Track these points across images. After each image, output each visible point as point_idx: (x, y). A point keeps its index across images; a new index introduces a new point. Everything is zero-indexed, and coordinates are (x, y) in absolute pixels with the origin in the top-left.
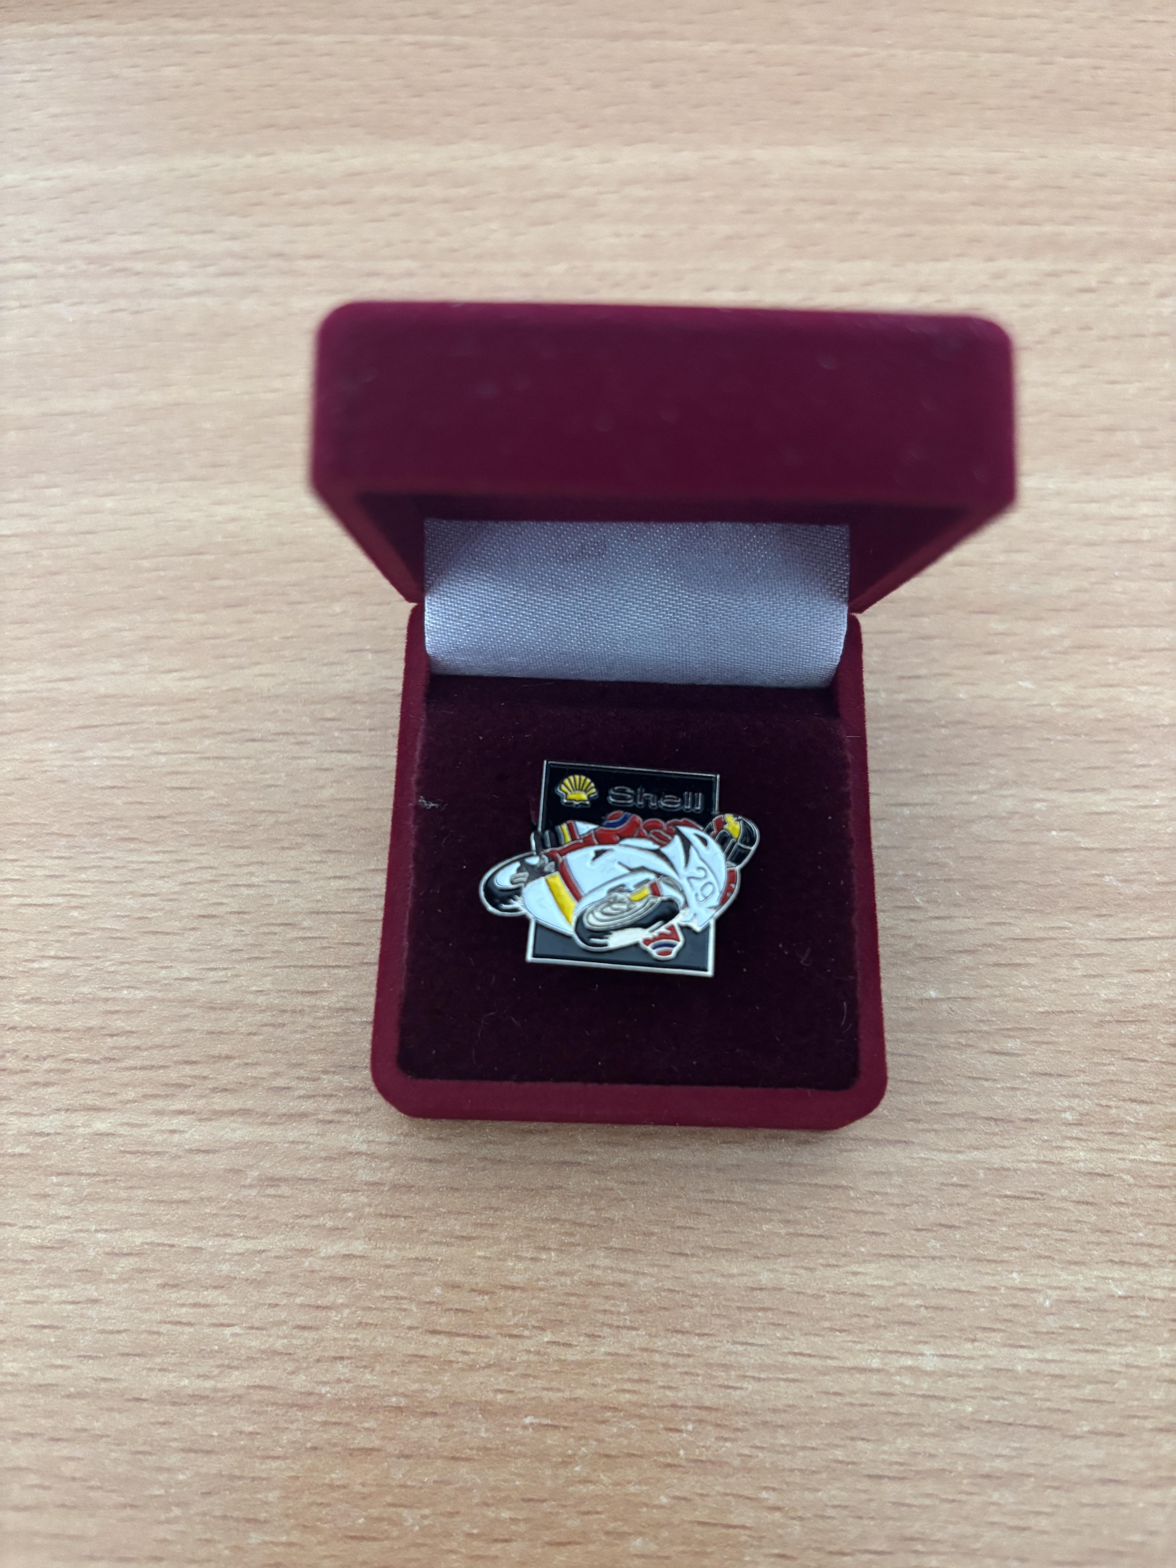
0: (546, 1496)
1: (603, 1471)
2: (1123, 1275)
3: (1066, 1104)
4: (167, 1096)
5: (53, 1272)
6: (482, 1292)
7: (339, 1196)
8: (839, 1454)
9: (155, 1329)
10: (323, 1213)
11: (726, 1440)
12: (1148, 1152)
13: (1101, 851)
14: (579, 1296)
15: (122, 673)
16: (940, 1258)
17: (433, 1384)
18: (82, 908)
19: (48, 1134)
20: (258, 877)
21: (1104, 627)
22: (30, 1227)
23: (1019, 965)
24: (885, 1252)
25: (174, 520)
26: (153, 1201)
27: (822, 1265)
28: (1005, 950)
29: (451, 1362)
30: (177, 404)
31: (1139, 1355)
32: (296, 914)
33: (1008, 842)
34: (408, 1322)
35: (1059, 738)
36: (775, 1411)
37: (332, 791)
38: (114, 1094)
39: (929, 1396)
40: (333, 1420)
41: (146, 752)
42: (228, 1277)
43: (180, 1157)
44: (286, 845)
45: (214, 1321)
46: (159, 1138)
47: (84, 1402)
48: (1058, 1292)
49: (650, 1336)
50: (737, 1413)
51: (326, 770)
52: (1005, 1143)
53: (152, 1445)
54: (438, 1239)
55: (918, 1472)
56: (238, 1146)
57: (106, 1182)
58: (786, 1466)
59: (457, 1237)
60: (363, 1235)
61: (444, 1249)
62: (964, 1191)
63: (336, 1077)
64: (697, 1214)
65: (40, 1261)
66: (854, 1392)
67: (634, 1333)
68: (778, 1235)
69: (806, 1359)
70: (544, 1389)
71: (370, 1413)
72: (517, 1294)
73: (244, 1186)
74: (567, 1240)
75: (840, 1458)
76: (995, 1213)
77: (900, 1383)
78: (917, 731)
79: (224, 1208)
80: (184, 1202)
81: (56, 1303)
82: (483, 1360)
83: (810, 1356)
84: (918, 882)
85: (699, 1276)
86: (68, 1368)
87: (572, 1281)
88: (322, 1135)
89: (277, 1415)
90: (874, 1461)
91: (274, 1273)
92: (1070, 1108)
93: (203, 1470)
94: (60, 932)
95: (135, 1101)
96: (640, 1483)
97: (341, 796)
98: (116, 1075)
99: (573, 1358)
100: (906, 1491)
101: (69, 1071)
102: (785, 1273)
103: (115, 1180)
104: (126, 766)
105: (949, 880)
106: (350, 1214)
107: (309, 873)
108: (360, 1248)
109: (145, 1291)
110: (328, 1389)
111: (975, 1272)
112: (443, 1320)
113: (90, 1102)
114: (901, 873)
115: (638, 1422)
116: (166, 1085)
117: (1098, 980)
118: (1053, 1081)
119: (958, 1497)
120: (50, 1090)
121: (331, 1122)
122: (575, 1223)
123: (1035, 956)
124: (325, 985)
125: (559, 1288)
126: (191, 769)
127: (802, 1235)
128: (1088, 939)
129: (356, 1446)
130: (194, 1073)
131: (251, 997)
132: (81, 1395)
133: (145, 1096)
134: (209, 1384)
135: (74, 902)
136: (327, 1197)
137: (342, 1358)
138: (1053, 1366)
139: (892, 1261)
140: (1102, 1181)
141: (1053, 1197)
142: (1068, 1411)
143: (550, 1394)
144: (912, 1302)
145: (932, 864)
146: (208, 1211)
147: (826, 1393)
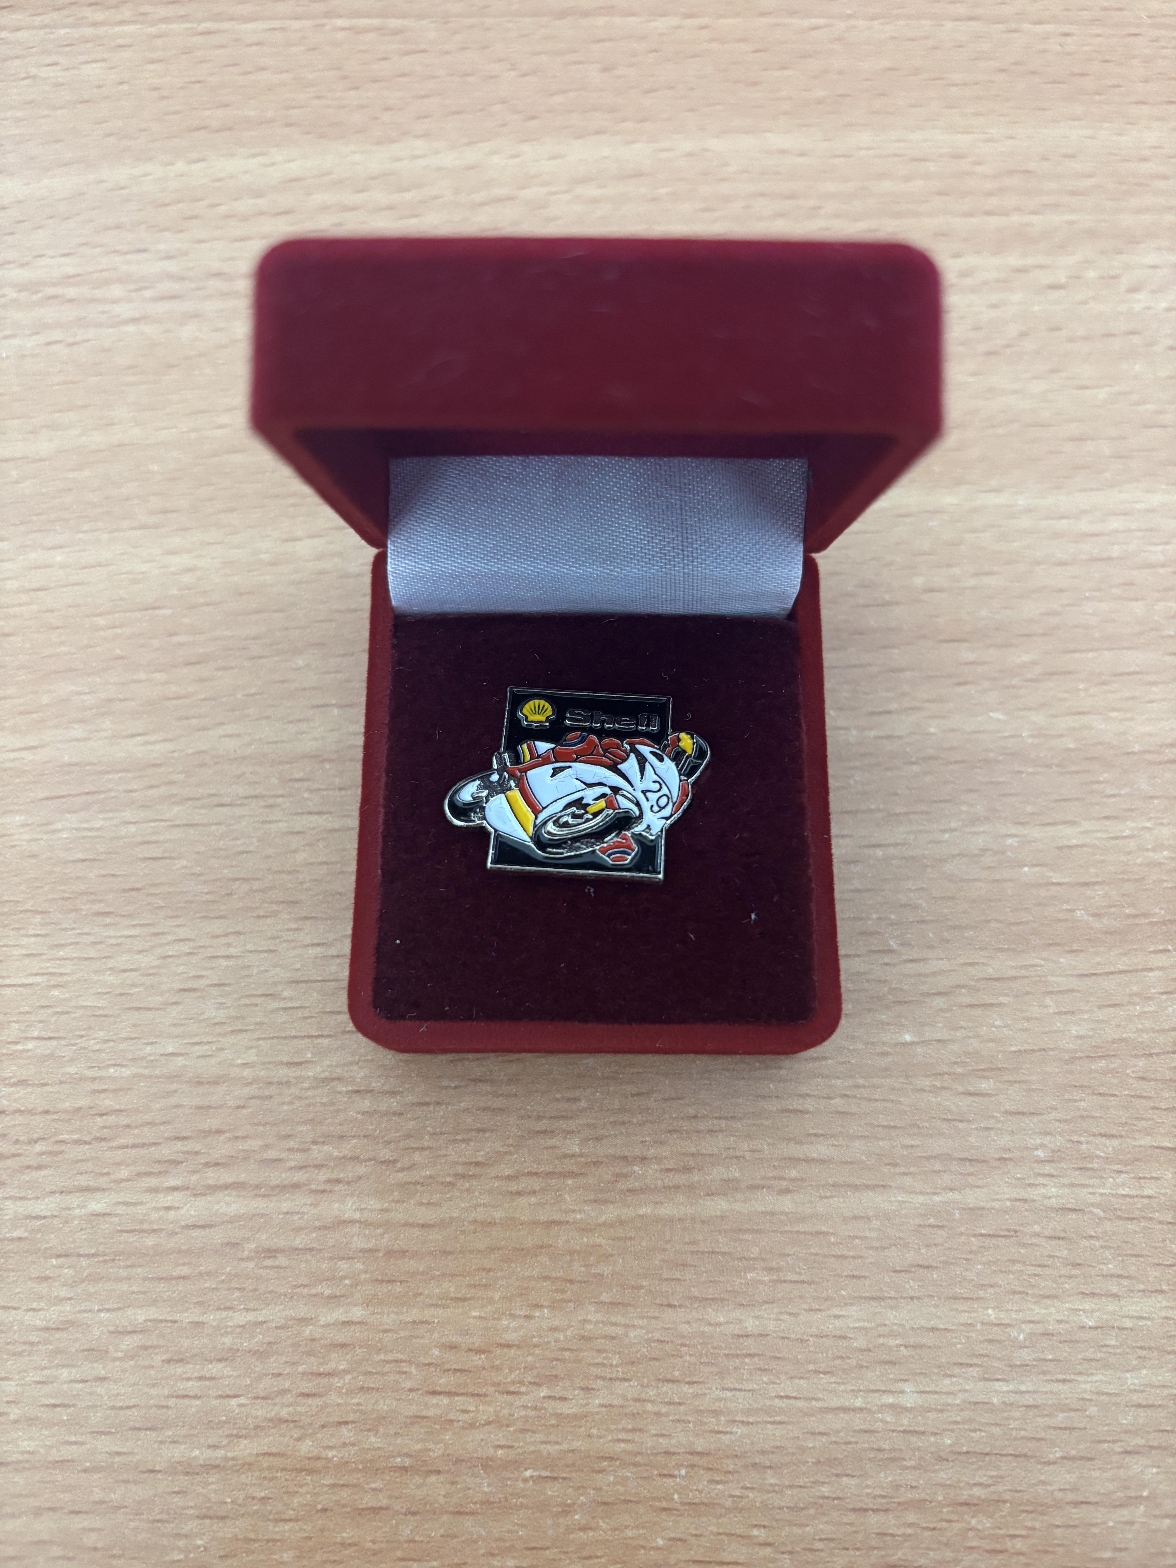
0: (548, 1544)
1: (602, 1518)
2: (1093, 1306)
3: (1038, 1141)
4: (160, 1173)
5: (60, 1352)
6: (479, 1351)
7: (336, 1264)
8: (825, 1490)
9: (164, 1403)
10: (321, 1282)
11: (718, 1482)
12: (1118, 1186)
13: (1072, 885)
14: (572, 1350)
15: (85, 739)
16: (918, 1298)
17: (436, 1443)
18: (62, 986)
19: (45, 1217)
20: (235, 947)
21: (1074, 651)
22: (34, 1310)
23: (992, 1005)
24: (866, 1294)
25: (127, 573)
26: (152, 1278)
27: (805, 1310)
28: (978, 990)
29: (452, 1421)
30: (121, 445)
31: (1110, 1383)
32: (275, 984)
33: (979, 880)
34: (408, 1384)
35: (1030, 770)
36: (763, 1452)
37: (305, 855)
38: (108, 1174)
39: (909, 1432)
40: (342, 1482)
41: (115, 822)
42: (230, 1349)
43: (176, 1233)
44: (262, 913)
45: (220, 1393)
46: (154, 1216)
47: (99, 1475)
48: (1032, 1325)
49: (642, 1386)
50: (728, 1457)
51: (298, 833)
52: (980, 1183)
53: (169, 1514)
54: (434, 1302)
55: (899, 1503)
56: (233, 1220)
57: (105, 1261)
58: (776, 1504)
59: (452, 1299)
60: (361, 1301)
61: (440, 1311)
62: (941, 1232)
63: (326, 1147)
64: (683, 1265)
65: (47, 1342)
66: (837, 1432)
67: (627, 1384)
68: (762, 1282)
69: (793, 1401)
70: (543, 1442)
71: (377, 1474)
72: (513, 1351)
73: (242, 1259)
74: (559, 1296)
75: (826, 1494)
76: (971, 1252)
77: (882, 1421)
78: (888, 769)
79: (223, 1281)
80: (184, 1278)
81: (65, 1382)
82: (482, 1418)
83: (795, 1398)
84: (892, 925)
85: (687, 1326)
86: (82, 1444)
87: (566, 1337)
88: (315, 1205)
89: (287, 1480)
90: (859, 1496)
91: (275, 1343)
92: (1043, 1146)
93: (220, 1535)
94: (42, 1011)
95: (128, 1180)
96: (637, 1527)
97: (314, 860)
98: (108, 1154)
99: (569, 1411)
100: (890, 1522)
101: (61, 1152)
102: (770, 1319)
103: (114, 1260)
104: (96, 837)
105: (923, 922)
106: (347, 1282)
107: (287, 941)
108: (359, 1314)
109: (152, 1367)
110: (334, 1453)
111: (952, 1310)
112: (442, 1381)
113: (84, 1184)
114: (874, 916)
115: (634, 1470)
116: (159, 1162)
117: (1069, 1016)
118: (1026, 1120)
119: (939, 1525)
120: (43, 1173)
121: (323, 1191)
122: (565, 1280)
123: (1007, 995)
124: (309, 1055)
125: (553, 1343)
126: (162, 838)
127: (785, 1281)
128: (1060, 975)
129: (364, 1506)
130: (185, 1149)
131: (237, 1070)
132: (96, 1469)
133: (139, 1174)
134: (220, 1453)
135: (54, 980)
136: (324, 1266)
137: (346, 1423)
138: (1027, 1397)
139: (872, 1303)
140: (1073, 1216)
141: (1026, 1234)
142: (1042, 1439)
143: (549, 1447)
144: (892, 1342)
145: (905, 906)
146: (207, 1285)
147: (813, 1434)
